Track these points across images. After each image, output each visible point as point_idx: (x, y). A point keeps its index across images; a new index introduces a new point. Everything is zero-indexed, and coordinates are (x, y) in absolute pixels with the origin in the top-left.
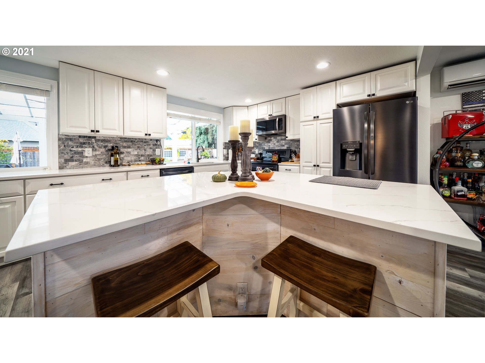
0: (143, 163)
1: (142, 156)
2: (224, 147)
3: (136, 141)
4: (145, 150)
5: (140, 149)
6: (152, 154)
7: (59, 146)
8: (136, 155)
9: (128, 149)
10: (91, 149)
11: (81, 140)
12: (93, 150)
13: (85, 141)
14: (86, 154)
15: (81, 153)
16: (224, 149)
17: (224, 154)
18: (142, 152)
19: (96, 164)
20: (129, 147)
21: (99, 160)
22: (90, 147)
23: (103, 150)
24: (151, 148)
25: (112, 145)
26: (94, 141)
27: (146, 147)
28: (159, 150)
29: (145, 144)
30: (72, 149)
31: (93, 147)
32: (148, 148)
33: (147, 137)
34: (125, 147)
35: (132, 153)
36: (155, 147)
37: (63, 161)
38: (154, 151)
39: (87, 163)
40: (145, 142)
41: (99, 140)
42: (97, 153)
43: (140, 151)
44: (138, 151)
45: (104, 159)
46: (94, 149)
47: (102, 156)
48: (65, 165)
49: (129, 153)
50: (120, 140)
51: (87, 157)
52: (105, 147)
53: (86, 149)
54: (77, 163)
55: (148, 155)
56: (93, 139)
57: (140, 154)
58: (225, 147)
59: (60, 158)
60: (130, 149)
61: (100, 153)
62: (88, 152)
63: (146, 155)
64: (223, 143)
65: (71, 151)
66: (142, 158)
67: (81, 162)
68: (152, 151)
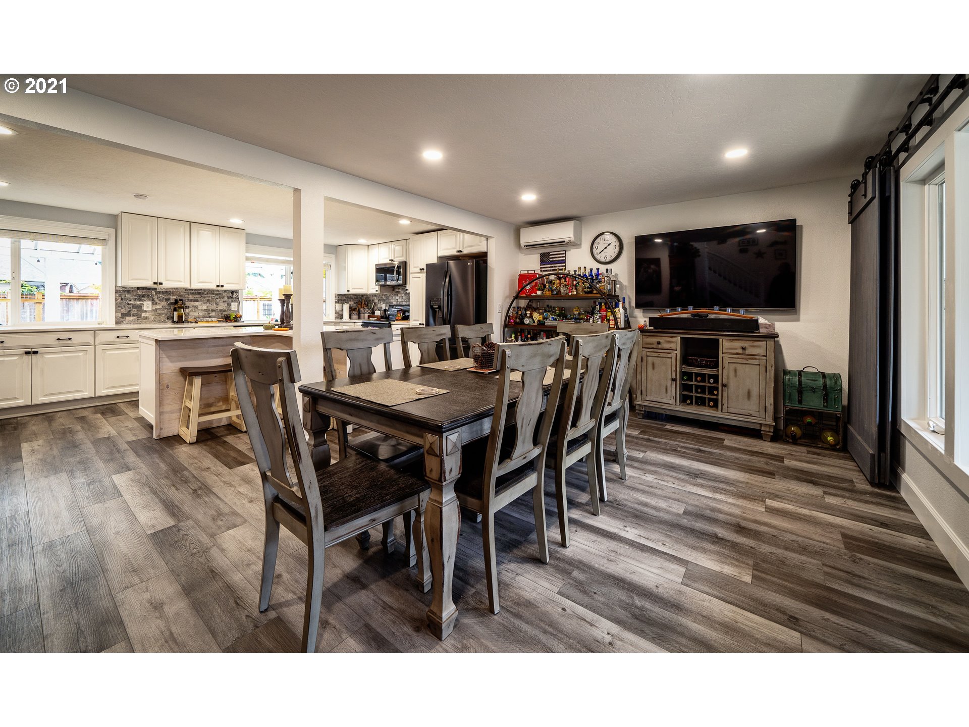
0: (214, 319)
1: (213, 311)
2: (336, 300)
3: (205, 293)
4: (217, 304)
5: (210, 303)
6: (226, 309)
7: (116, 299)
8: (205, 309)
9: (195, 303)
10: (150, 303)
11: (140, 292)
12: (152, 303)
13: (144, 294)
14: (145, 308)
15: (140, 307)
16: (336, 302)
17: (336, 311)
18: (214, 307)
19: (156, 320)
20: (196, 301)
21: (160, 314)
22: (149, 300)
23: (164, 303)
24: (224, 302)
25: (175, 297)
26: (154, 294)
27: (218, 300)
28: (236, 303)
29: (216, 297)
30: (129, 302)
31: (153, 300)
32: (221, 302)
33: (220, 288)
34: (191, 300)
35: (200, 307)
36: (230, 300)
37: (120, 315)
38: (229, 305)
39: (146, 318)
40: (216, 294)
41: (160, 292)
42: (158, 307)
43: (210, 305)
44: (208, 305)
45: (166, 315)
46: (154, 303)
47: (163, 310)
48: (122, 320)
49: (196, 307)
50: (185, 292)
51: (146, 311)
52: (167, 300)
53: (145, 303)
54: (135, 317)
55: (221, 310)
56: (153, 291)
57: (210, 308)
58: (338, 300)
59: (116, 312)
60: (198, 303)
61: (161, 307)
62: (147, 305)
63: (218, 310)
64: (335, 294)
65: (128, 304)
66: (213, 314)
67: (139, 316)
68: (226, 305)
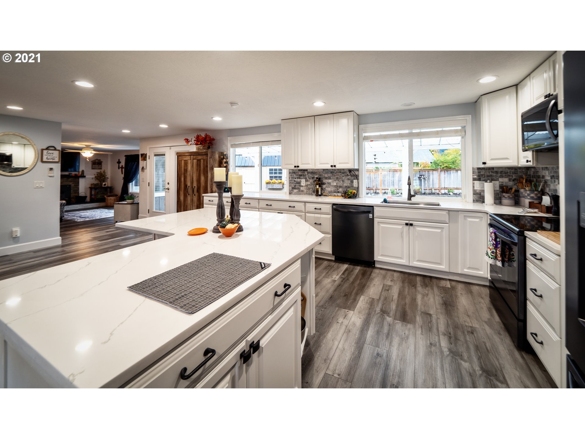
0: (339, 194)
1: (340, 187)
2: (476, 176)
3: (335, 172)
4: (343, 181)
5: (338, 181)
6: (350, 186)
7: (289, 177)
8: (335, 186)
9: (329, 180)
10: (304, 180)
11: (300, 173)
12: (306, 180)
13: (301, 174)
14: (302, 184)
15: (300, 183)
16: (474, 179)
18: (340, 183)
19: (308, 193)
20: (330, 178)
21: (309, 189)
22: (304, 178)
23: (311, 181)
24: (348, 179)
25: (317, 176)
26: (306, 174)
27: (344, 178)
28: (357, 181)
29: (343, 175)
31: (306, 178)
32: (346, 179)
34: (326, 178)
35: (332, 184)
36: (353, 178)
37: (291, 188)
38: (352, 182)
39: (302, 191)
40: (343, 173)
41: (309, 172)
42: (309, 183)
43: (338, 182)
44: (337, 182)
45: (312, 189)
46: (306, 181)
47: (311, 186)
48: (292, 191)
49: (329, 183)
50: (323, 172)
51: (302, 186)
52: (313, 178)
53: (302, 180)
54: (297, 190)
55: (346, 186)
56: (306, 172)
57: (338, 185)
58: (479, 176)
59: (290, 186)
60: (330, 180)
61: (310, 183)
62: (303, 182)
63: (344, 187)
64: (473, 168)
65: (295, 181)
66: (340, 190)
67: (299, 190)
68: (350, 182)
